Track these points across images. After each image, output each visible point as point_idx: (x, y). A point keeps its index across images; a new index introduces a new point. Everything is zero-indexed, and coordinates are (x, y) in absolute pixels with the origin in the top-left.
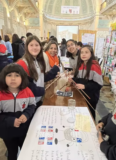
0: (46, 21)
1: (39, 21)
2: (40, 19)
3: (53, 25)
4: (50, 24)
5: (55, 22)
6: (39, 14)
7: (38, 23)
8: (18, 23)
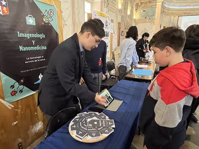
0: (164, 11)
1: (155, 12)
2: (157, 9)
3: (172, 17)
4: (168, 15)
5: (176, 12)
6: (156, 2)
7: (154, 15)
8: (119, 12)
